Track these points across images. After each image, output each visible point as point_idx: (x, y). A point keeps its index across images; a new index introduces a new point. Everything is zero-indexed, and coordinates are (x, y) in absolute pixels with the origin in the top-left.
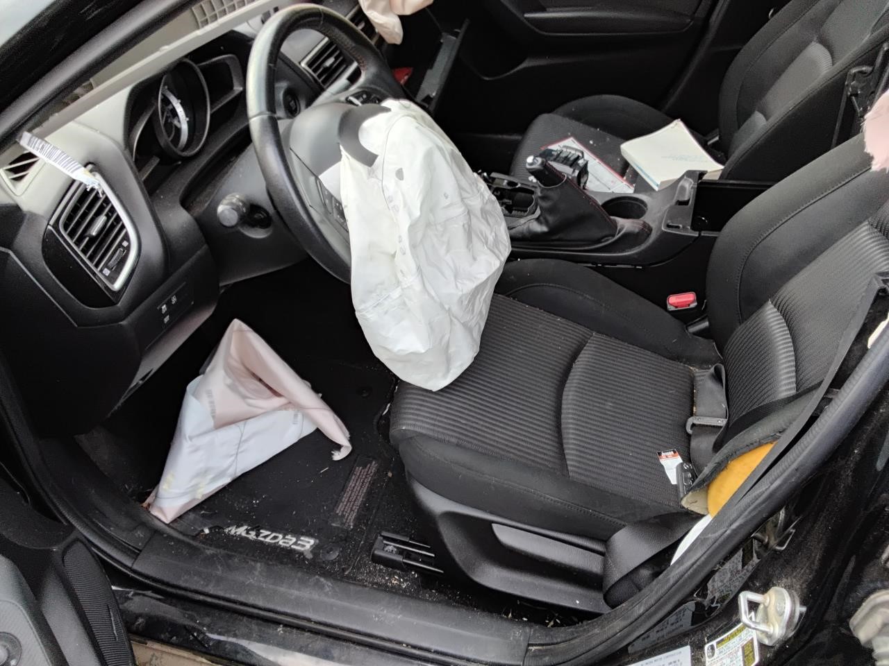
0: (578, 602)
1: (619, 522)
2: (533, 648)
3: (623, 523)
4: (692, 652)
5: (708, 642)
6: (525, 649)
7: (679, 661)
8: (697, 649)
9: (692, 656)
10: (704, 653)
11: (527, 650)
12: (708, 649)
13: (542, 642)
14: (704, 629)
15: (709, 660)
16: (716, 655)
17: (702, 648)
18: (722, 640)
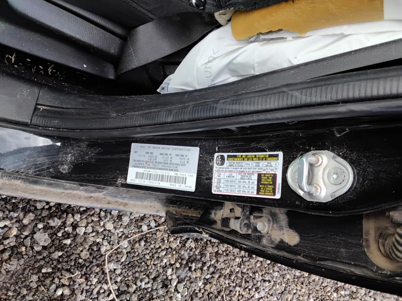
0: (85, 66)
1: (150, 15)
2: (42, 108)
3: (152, 16)
4: (200, 153)
5: (219, 152)
6: (33, 108)
7: (186, 156)
8: (206, 153)
9: (200, 157)
10: (213, 159)
11: (36, 109)
12: (218, 157)
13: (51, 105)
14: (218, 140)
15: (217, 166)
16: (225, 166)
17: (212, 154)
18: (235, 156)
